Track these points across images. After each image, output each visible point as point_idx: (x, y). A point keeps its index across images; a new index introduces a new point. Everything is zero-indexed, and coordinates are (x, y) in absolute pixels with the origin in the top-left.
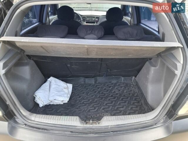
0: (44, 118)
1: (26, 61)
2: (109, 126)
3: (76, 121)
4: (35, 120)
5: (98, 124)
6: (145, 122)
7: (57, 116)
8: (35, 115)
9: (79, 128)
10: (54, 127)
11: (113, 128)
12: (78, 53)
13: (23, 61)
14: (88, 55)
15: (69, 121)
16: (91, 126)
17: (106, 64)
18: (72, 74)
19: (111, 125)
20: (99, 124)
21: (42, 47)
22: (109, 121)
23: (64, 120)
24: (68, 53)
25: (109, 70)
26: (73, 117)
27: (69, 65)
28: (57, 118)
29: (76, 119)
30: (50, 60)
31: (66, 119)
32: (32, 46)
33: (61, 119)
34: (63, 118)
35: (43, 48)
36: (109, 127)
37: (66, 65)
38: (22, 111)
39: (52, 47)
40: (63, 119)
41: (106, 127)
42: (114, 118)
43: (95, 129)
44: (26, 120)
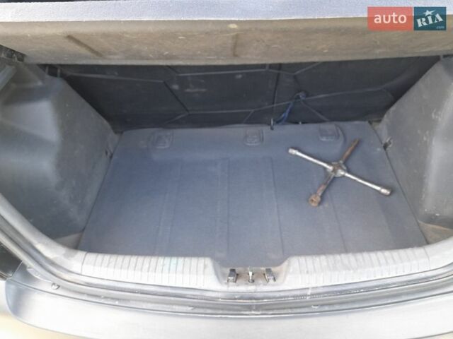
0: (108, 266)
1: (40, 83)
2: (308, 288)
3: (204, 274)
4: (83, 274)
5: (271, 281)
6: (423, 275)
7: (147, 259)
8: (80, 255)
9: (213, 295)
10: (139, 295)
11: (319, 294)
12: (199, 52)
13: (31, 85)
14: (235, 56)
15: (183, 273)
16: (251, 288)
17: (295, 77)
18: (187, 110)
19: (314, 286)
20: (275, 280)
21: (70, 37)
22: (307, 272)
23: (169, 269)
24: (167, 53)
25: (302, 95)
26: (194, 261)
27: (176, 87)
28: (147, 266)
29: (205, 267)
30: (116, 73)
31: (173, 267)
32: (35, 38)
33: (159, 268)
34: (163, 265)
35: (78, 42)
36: (309, 292)
37: (167, 85)
38: (40, 247)
39: (106, 35)
40: (166, 268)
41: (298, 293)
42: (325, 263)
43: (263, 299)
44: (55, 275)
